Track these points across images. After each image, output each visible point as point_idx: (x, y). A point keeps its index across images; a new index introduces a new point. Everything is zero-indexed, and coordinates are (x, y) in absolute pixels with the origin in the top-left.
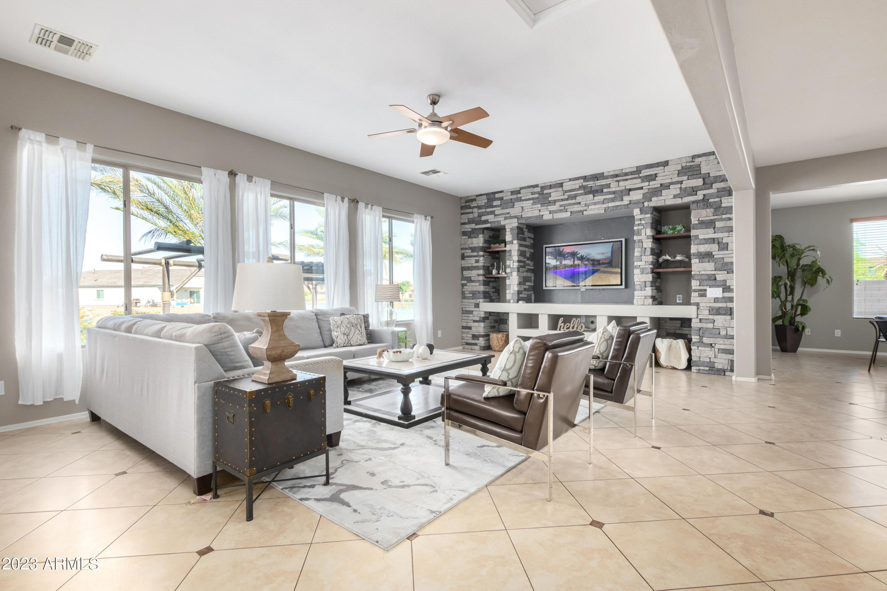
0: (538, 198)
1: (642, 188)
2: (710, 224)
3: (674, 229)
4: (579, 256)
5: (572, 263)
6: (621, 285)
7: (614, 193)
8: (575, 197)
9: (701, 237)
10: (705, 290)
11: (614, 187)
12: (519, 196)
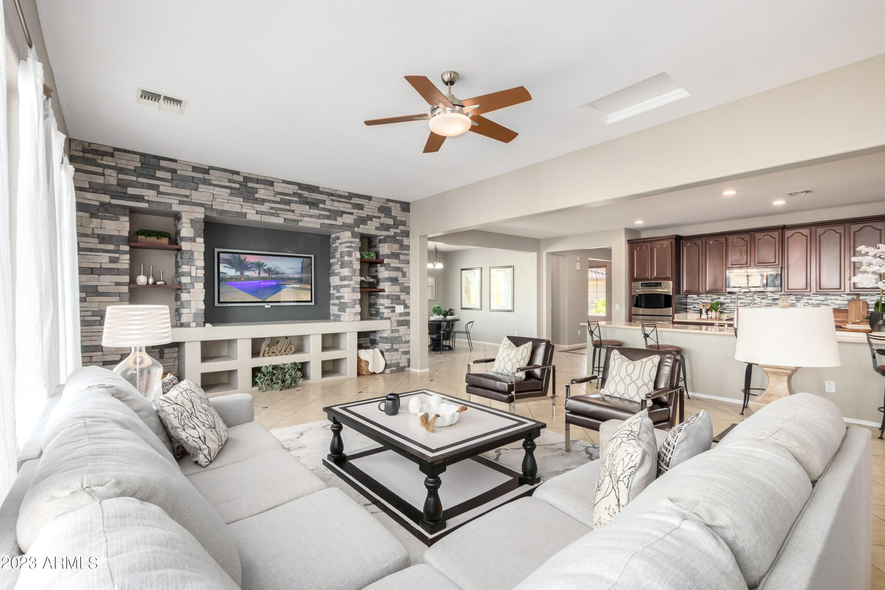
0: (239, 189)
1: (352, 214)
2: (395, 256)
4: (265, 268)
5: (256, 275)
6: (311, 301)
7: (329, 210)
8: (288, 203)
9: (392, 265)
10: (395, 307)
11: (329, 205)
12: (206, 176)
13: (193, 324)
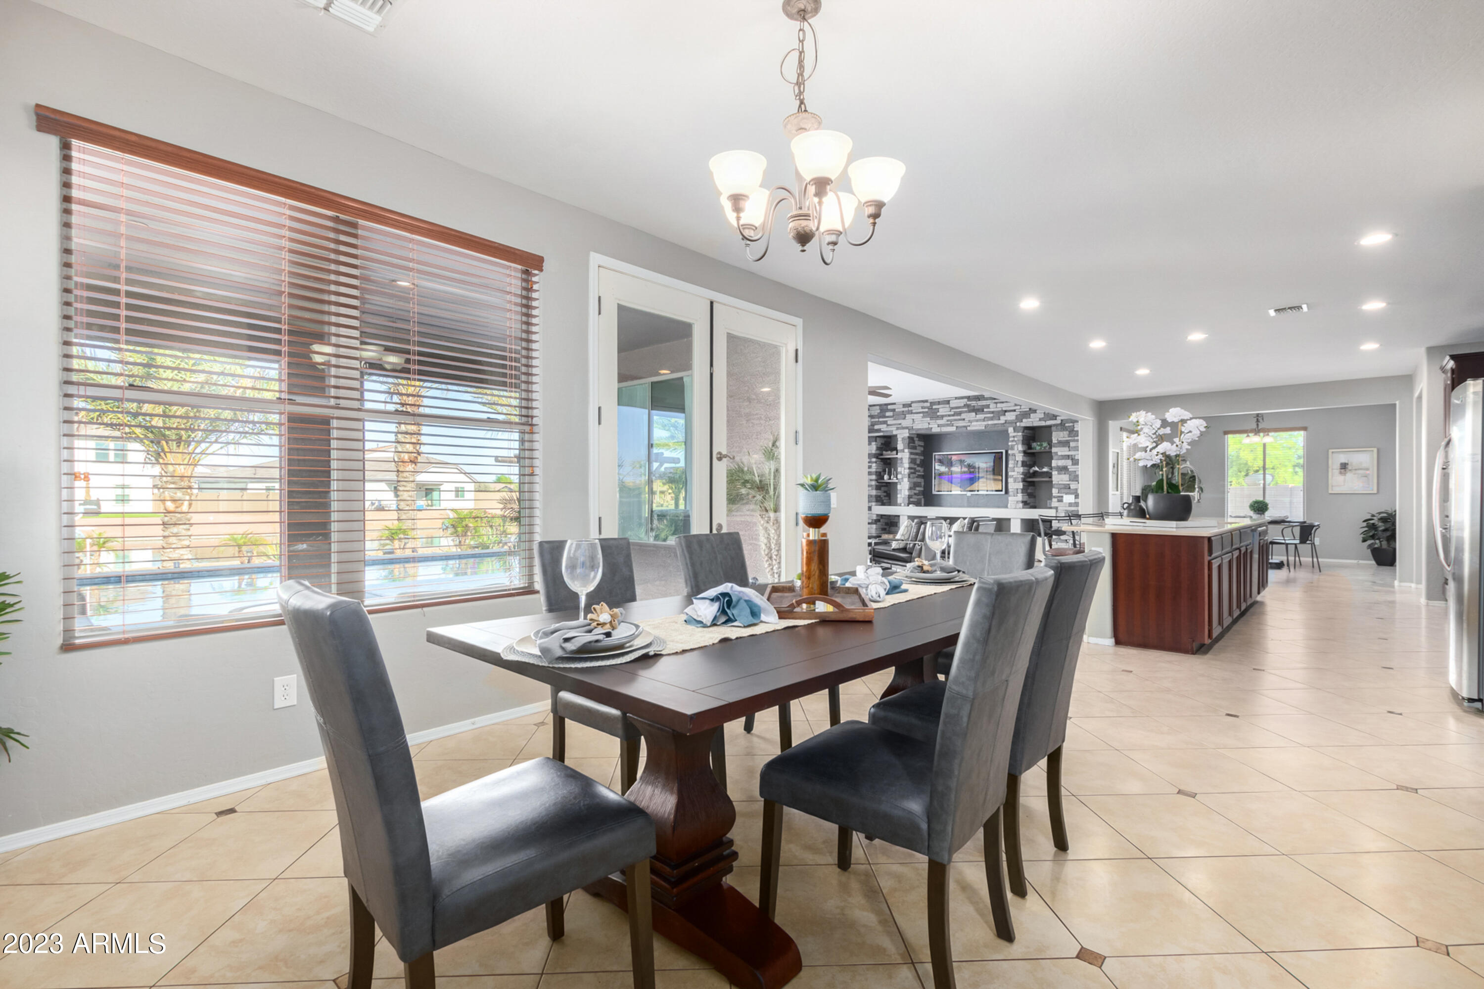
0: (927, 412)
1: (1015, 411)
2: (1065, 444)
3: (1041, 445)
4: (965, 464)
5: (960, 471)
6: (1002, 491)
7: (993, 412)
8: (960, 414)
9: (1059, 454)
10: (1062, 497)
11: (993, 408)
12: (910, 409)
13: (903, 505)
